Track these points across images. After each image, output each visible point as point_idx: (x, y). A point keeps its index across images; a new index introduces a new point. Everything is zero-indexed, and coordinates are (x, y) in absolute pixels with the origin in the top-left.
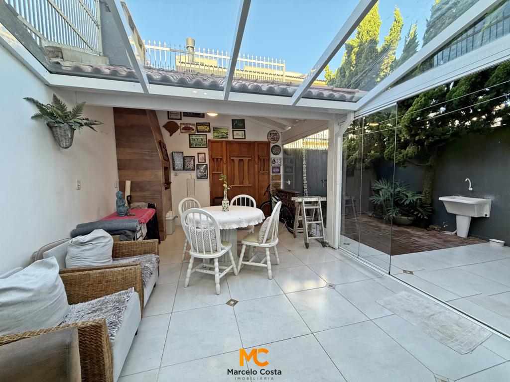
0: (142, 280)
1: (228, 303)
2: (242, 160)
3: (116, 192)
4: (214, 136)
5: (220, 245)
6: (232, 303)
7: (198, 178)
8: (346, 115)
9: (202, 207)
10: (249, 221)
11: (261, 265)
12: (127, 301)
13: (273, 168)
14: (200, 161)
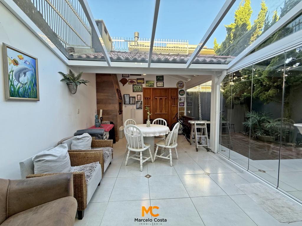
0: (103, 159)
1: (146, 176)
2: (161, 99)
3: (95, 115)
4: (146, 85)
5: (143, 145)
6: (148, 176)
7: (137, 109)
8: (222, 72)
9: (137, 124)
10: (160, 133)
11: (167, 158)
12: (95, 167)
13: (180, 103)
14: (138, 99)
